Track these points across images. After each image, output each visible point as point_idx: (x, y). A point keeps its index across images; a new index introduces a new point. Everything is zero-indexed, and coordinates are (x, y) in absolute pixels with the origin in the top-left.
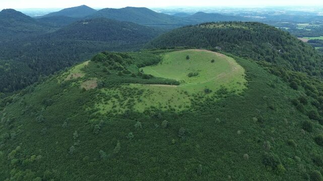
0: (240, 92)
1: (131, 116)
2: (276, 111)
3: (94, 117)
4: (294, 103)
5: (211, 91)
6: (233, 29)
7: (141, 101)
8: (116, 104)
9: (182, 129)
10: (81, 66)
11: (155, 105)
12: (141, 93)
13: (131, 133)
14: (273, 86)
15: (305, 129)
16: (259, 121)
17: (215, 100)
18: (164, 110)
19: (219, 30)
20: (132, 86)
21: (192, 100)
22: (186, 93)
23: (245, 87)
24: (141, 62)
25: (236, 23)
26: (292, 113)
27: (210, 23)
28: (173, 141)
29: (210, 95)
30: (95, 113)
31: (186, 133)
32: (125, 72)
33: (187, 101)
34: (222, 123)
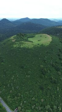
5: (39, 45)
8: (17, 45)
10: (14, 36)
12: (23, 43)
14: (57, 45)
18: (27, 47)
23: (48, 45)
24: (29, 37)
30: (13, 47)
33: (32, 46)
34: (38, 51)
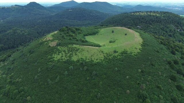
0: (135, 54)
1: (69, 62)
2: (155, 66)
3: (51, 61)
4: (169, 63)
5: (117, 52)
6: (150, 16)
7: (76, 55)
8: (63, 55)
9: (94, 72)
10: (53, 33)
11: (83, 58)
12: (77, 50)
13: (66, 72)
14: (158, 52)
15: (171, 80)
16: (142, 72)
17: (119, 57)
18: (87, 60)
19: (141, 16)
20: (74, 46)
21: (105, 56)
22: (102, 52)
23: (139, 51)
24: (86, 33)
25: (154, 12)
26: (165, 69)
27: (138, 12)
28: (88, 78)
29: (116, 54)
30: (52, 59)
31: (96, 75)
32: (73, 38)
33: (102, 57)
34: (118, 71)
